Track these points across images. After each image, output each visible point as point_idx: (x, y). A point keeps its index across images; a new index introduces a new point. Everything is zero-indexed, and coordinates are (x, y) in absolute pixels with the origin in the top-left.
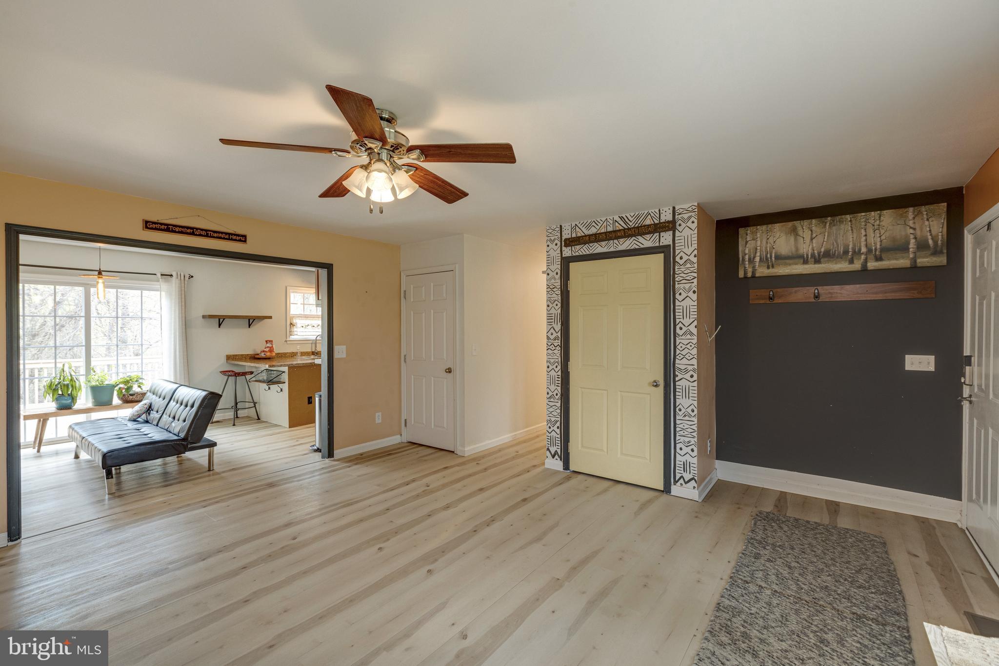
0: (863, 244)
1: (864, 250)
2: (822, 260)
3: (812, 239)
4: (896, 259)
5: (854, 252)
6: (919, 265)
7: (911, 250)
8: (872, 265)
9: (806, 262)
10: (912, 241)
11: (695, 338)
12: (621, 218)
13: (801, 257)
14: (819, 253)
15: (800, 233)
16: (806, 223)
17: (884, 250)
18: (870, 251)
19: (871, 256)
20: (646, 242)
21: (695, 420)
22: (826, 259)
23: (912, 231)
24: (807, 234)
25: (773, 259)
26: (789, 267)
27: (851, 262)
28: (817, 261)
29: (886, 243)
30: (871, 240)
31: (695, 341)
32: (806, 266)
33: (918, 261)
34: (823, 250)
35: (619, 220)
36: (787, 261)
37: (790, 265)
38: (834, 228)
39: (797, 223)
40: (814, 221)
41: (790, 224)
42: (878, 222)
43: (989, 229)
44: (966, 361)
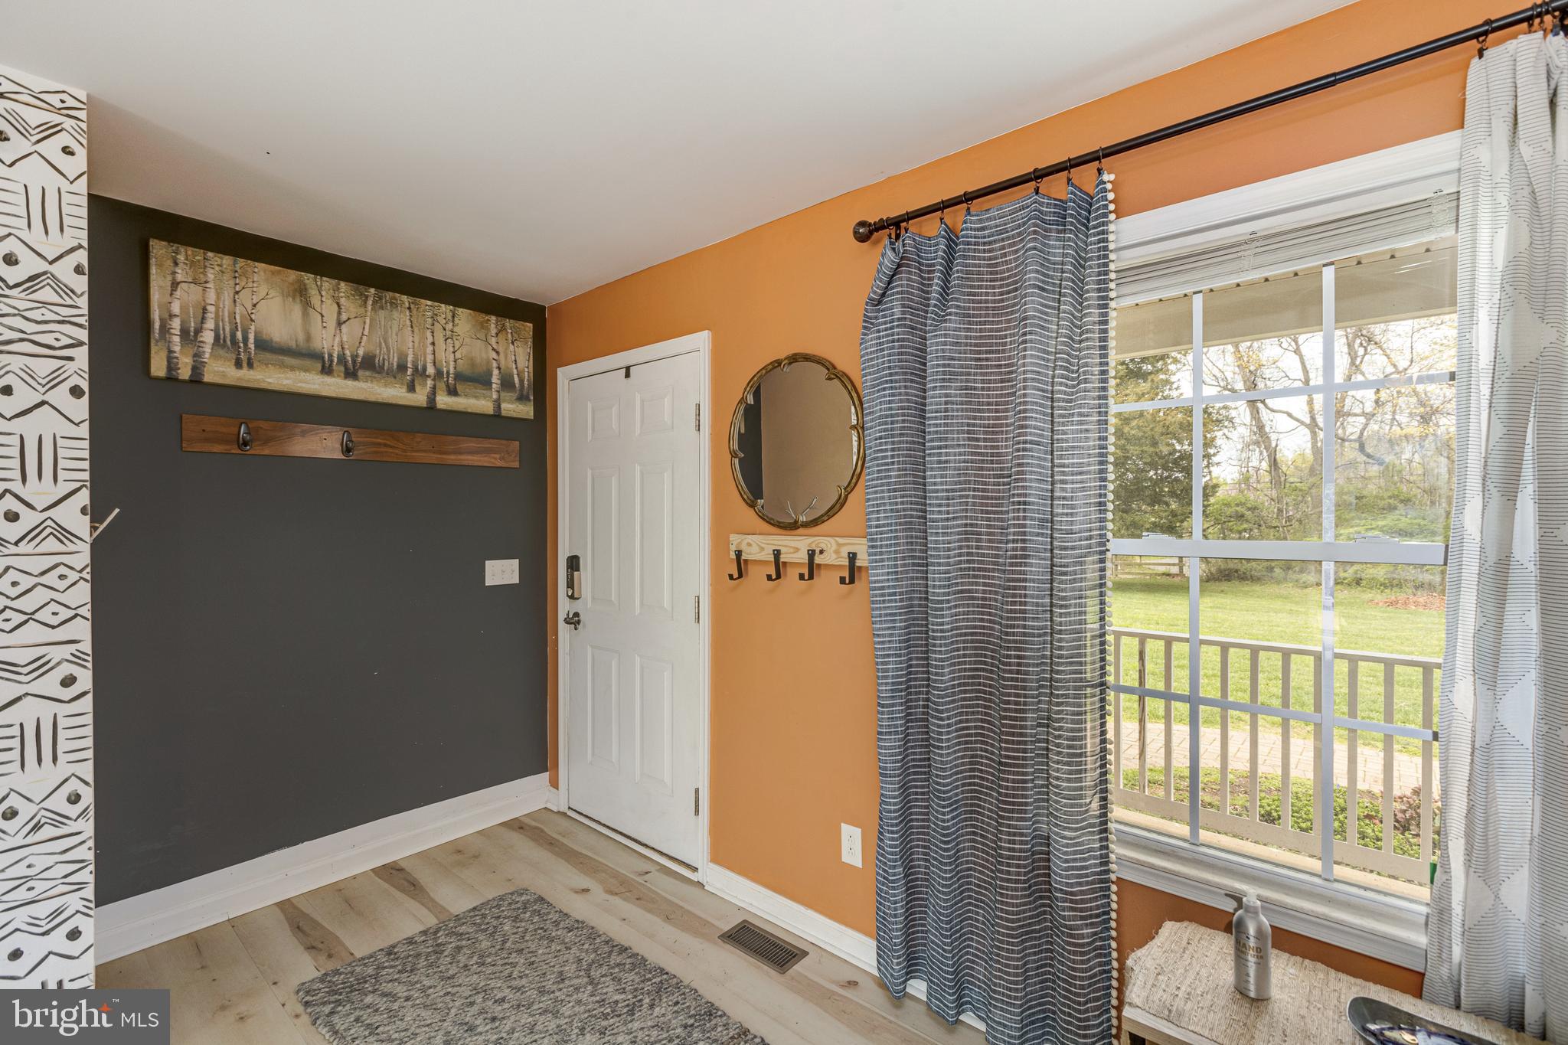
0: (430, 358)
1: (431, 370)
2: (360, 373)
3: (340, 324)
4: (476, 397)
5: (416, 369)
6: (504, 413)
7: (494, 386)
8: (444, 401)
9: (327, 370)
10: (496, 372)
13: (315, 356)
14: (354, 357)
15: (315, 301)
16: (327, 283)
17: (460, 377)
18: (439, 373)
19: (441, 385)
22: (368, 373)
23: (494, 355)
24: (330, 310)
25: (252, 346)
26: (290, 375)
27: (411, 388)
28: (351, 374)
29: (462, 366)
30: (441, 355)
32: (328, 379)
33: (504, 406)
34: (361, 352)
36: (288, 360)
37: (292, 368)
38: (382, 314)
39: (308, 278)
40: (342, 284)
41: (292, 275)
42: (450, 326)
43: (627, 375)
44: (574, 563)
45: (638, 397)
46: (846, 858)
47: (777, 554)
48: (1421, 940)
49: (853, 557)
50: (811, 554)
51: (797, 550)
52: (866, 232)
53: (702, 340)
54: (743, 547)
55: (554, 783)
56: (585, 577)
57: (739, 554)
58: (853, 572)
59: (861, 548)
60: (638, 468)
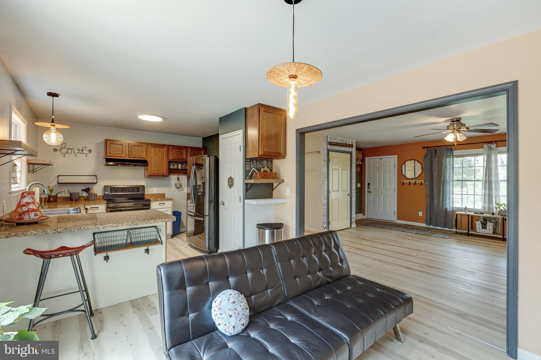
6: (360, 164)
11: (355, 180)
12: (342, 139)
20: (347, 149)
21: (355, 204)
31: (355, 181)
33: (360, 163)
35: (341, 140)
43: (381, 159)
44: (369, 184)
45: (383, 162)
46: (420, 215)
47: (410, 182)
48: (481, 210)
49: (421, 182)
50: (415, 182)
51: (412, 181)
52: (424, 148)
53: (396, 156)
54: (404, 181)
55: (364, 215)
56: (371, 186)
57: (403, 182)
58: (421, 184)
59: (423, 182)
60: (383, 172)
